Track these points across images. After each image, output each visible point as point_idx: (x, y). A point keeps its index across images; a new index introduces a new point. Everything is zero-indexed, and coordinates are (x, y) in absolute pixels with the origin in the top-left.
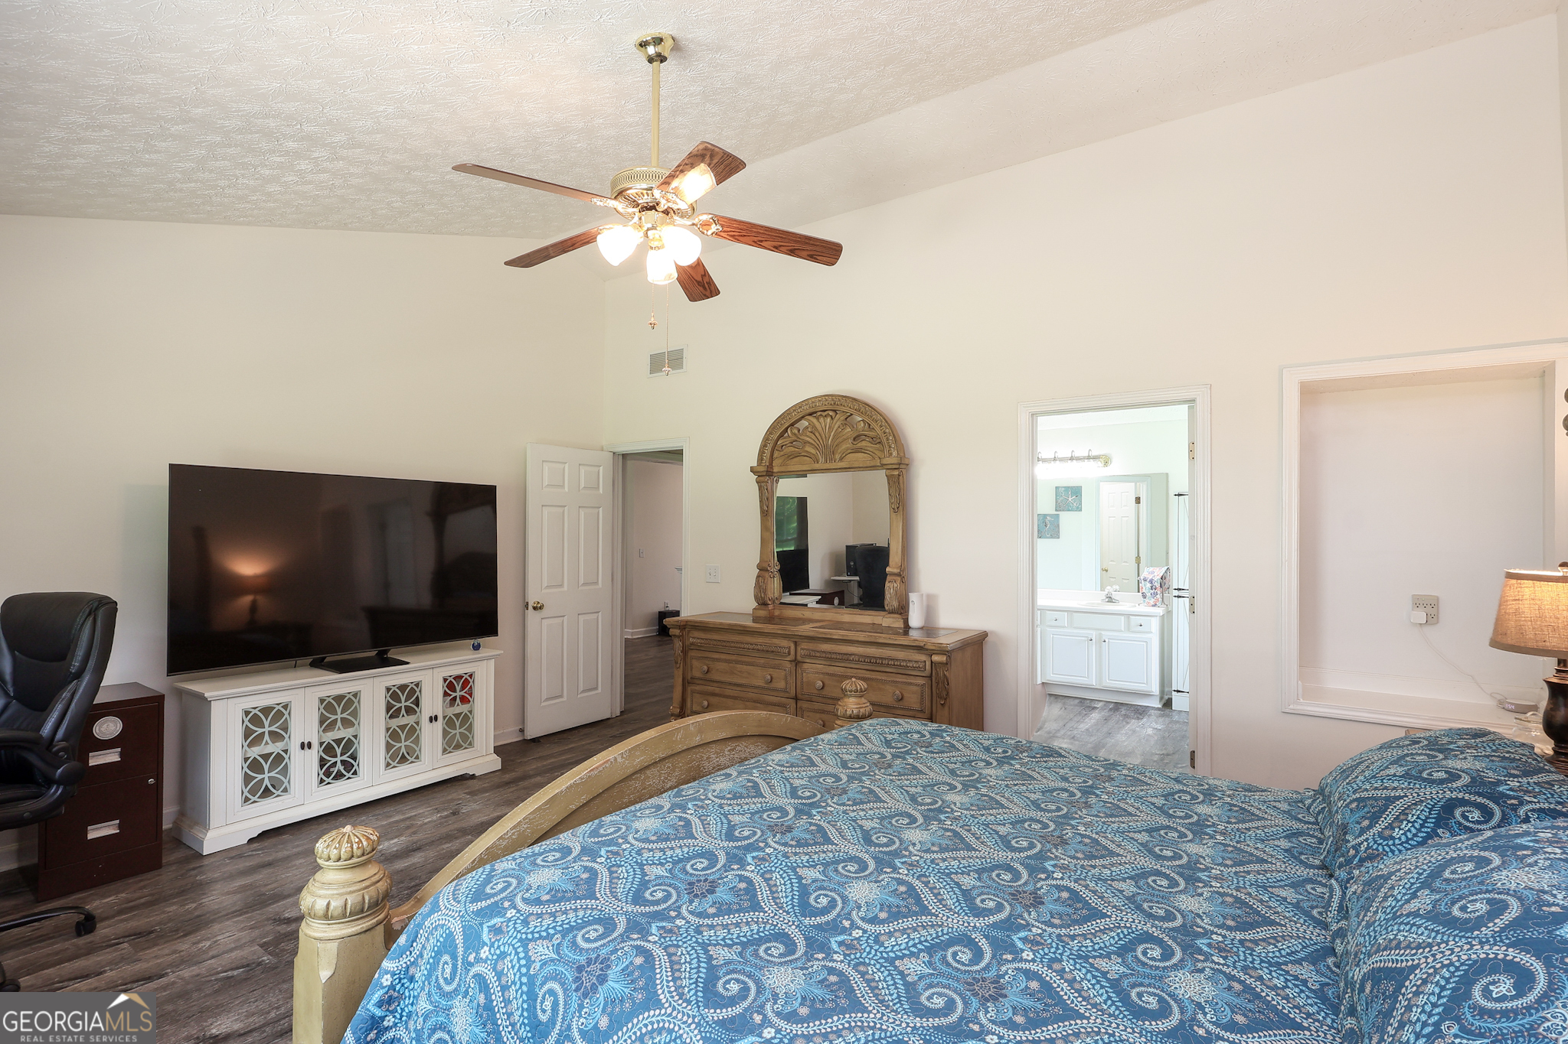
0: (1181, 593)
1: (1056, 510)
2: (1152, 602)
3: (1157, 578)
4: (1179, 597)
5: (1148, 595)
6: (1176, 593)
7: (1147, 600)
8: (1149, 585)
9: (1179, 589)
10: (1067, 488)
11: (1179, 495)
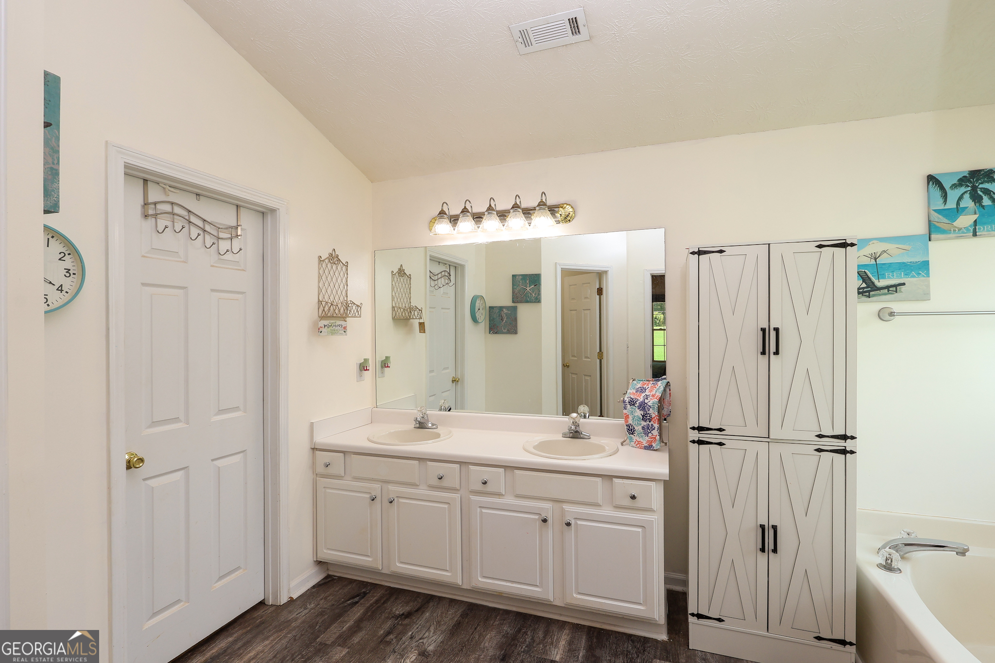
0: (704, 436)
1: (513, 302)
2: (645, 441)
3: (652, 402)
4: (700, 442)
5: (638, 429)
6: (695, 435)
7: (635, 438)
8: (639, 413)
9: (700, 429)
10: (524, 276)
11: (700, 253)
